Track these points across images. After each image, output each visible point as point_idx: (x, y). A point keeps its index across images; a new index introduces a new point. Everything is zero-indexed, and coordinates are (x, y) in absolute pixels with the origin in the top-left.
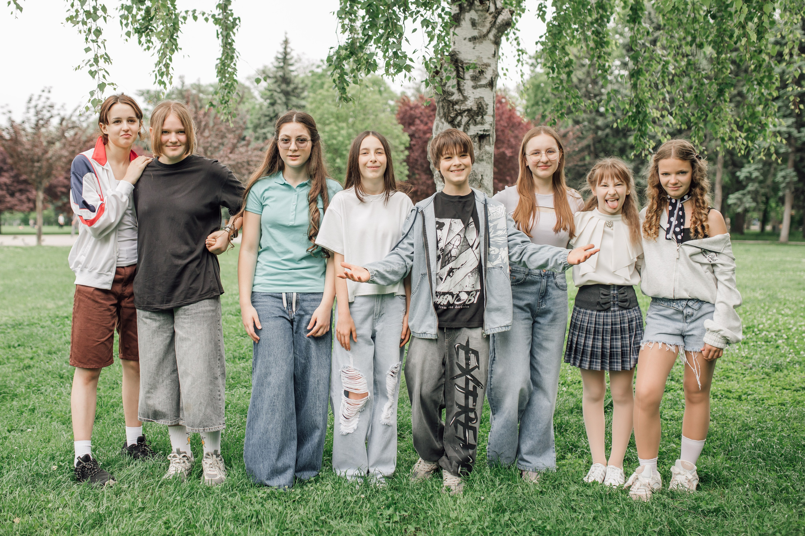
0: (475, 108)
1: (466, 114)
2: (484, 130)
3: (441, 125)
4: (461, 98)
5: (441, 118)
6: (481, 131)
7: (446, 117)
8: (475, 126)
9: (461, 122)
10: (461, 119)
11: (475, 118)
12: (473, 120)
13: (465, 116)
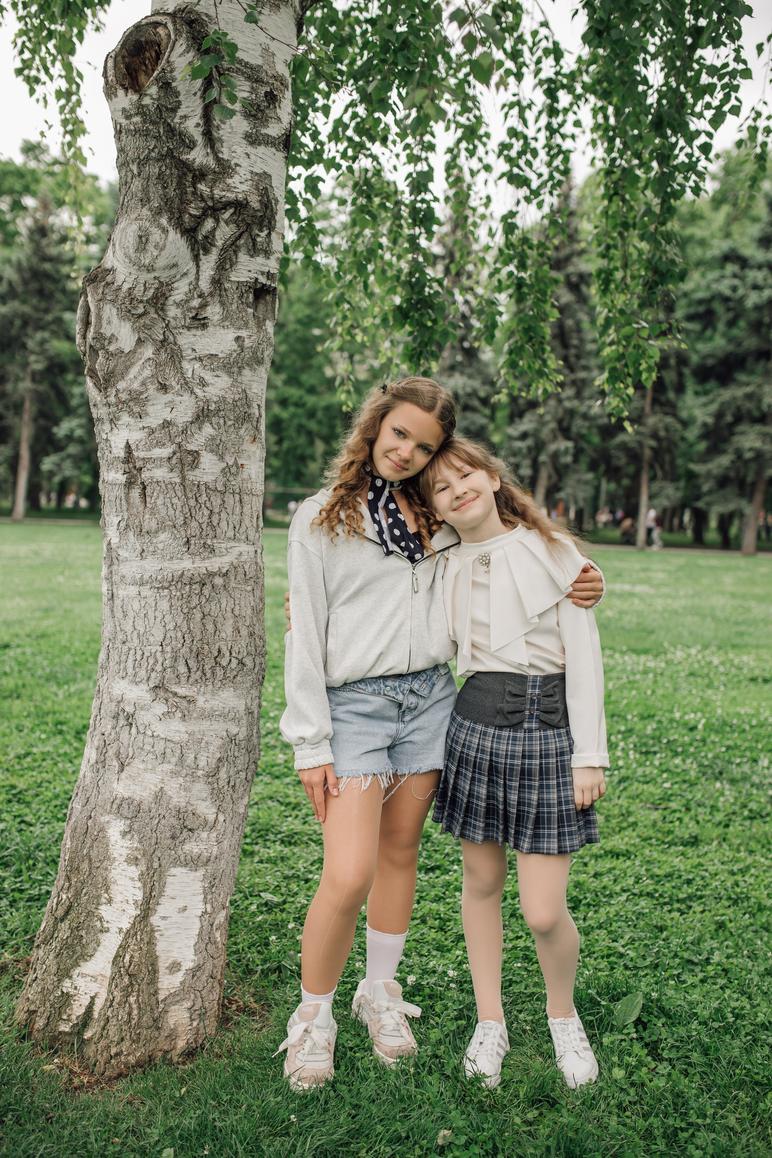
0: (255, 202)
1: (227, 215)
2: (269, 275)
3: (156, 235)
4: (211, 162)
5: (158, 212)
6: (263, 273)
7: (173, 213)
8: (252, 256)
9: (214, 236)
10: (214, 229)
11: (253, 234)
12: (246, 235)
13: (227, 223)
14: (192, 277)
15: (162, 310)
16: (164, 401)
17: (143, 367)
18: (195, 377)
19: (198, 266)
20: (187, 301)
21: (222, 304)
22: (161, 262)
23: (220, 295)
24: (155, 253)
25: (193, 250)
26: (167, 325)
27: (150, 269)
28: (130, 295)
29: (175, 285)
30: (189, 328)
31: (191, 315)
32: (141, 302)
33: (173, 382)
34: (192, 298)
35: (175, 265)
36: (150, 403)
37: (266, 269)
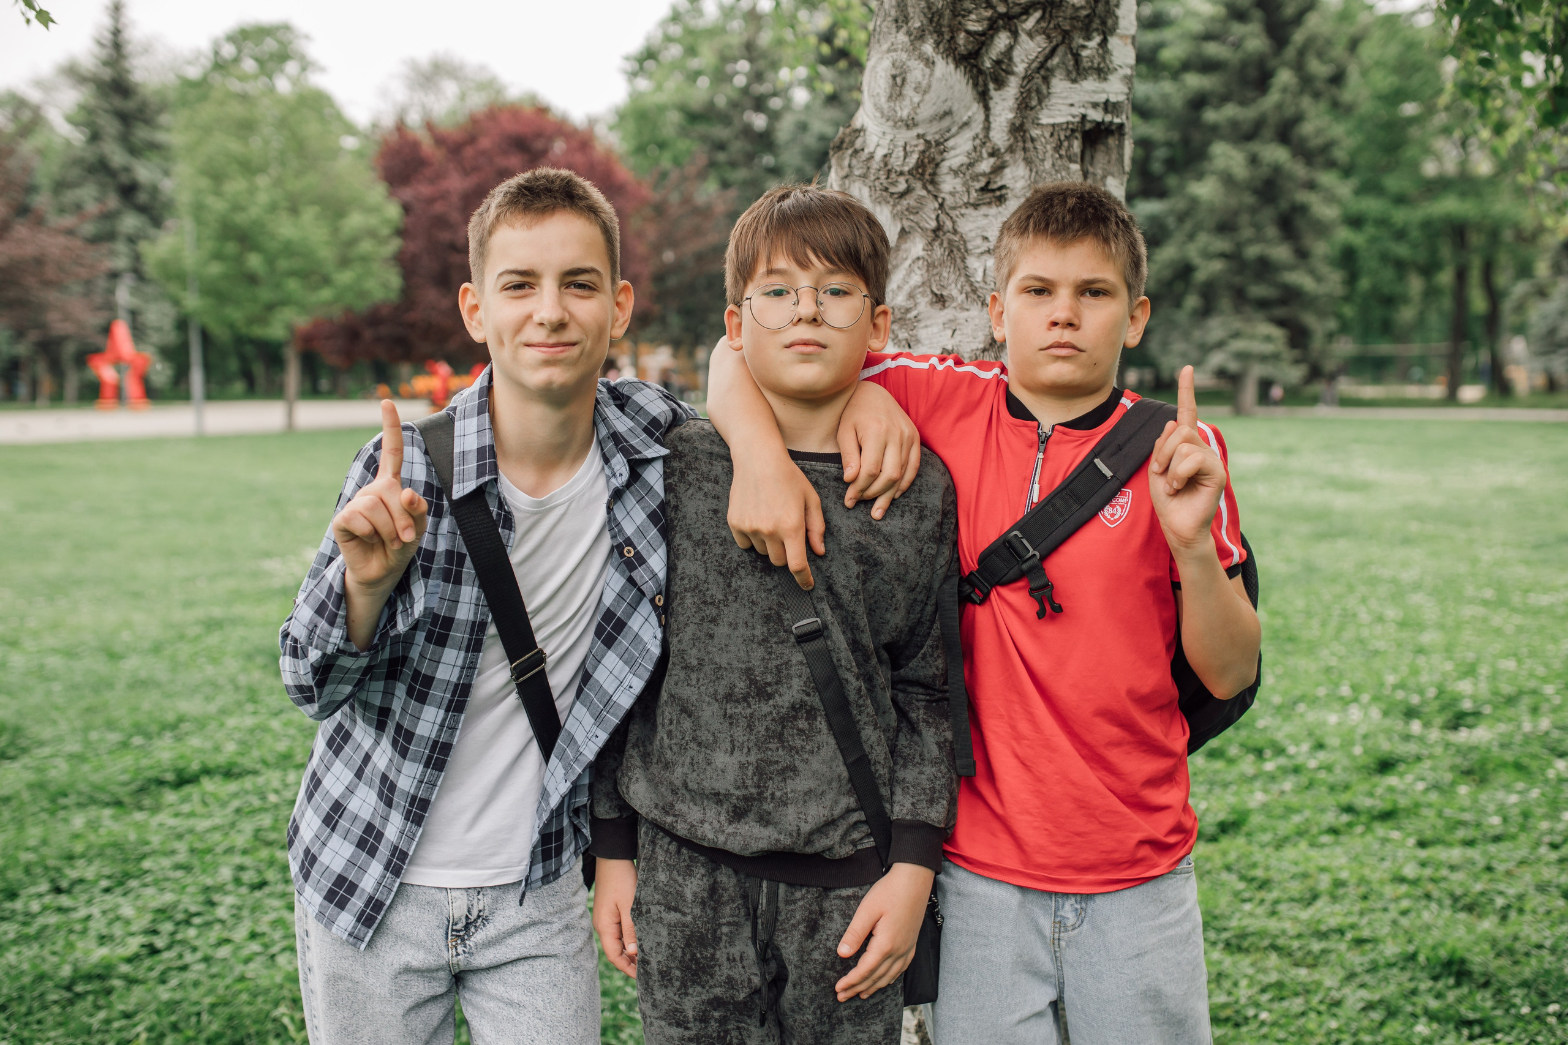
1: (1030, 23)
2: (1108, 106)
3: (917, 72)
5: (919, 37)
6: (1095, 105)
7: (940, 34)
8: (1074, 81)
9: (1010, 59)
10: (1010, 48)
11: (1074, 45)
12: (1061, 50)
13: (1030, 35)
14: (977, 127)
15: (933, 182)
16: (941, 321)
17: (910, 271)
18: (988, 279)
19: (987, 108)
20: (970, 165)
21: (1028, 162)
22: (925, 112)
23: (1025, 149)
24: (916, 99)
25: (976, 85)
26: (941, 205)
27: (910, 124)
28: (886, 165)
29: (950, 143)
30: (976, 206)
31: (978, 185)
32: (901, 173)
33: (953, 291)
34: (980, 159)
35: (947, 113)
36: (922, 325)
37: (1101, 98)
